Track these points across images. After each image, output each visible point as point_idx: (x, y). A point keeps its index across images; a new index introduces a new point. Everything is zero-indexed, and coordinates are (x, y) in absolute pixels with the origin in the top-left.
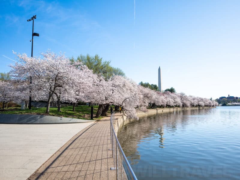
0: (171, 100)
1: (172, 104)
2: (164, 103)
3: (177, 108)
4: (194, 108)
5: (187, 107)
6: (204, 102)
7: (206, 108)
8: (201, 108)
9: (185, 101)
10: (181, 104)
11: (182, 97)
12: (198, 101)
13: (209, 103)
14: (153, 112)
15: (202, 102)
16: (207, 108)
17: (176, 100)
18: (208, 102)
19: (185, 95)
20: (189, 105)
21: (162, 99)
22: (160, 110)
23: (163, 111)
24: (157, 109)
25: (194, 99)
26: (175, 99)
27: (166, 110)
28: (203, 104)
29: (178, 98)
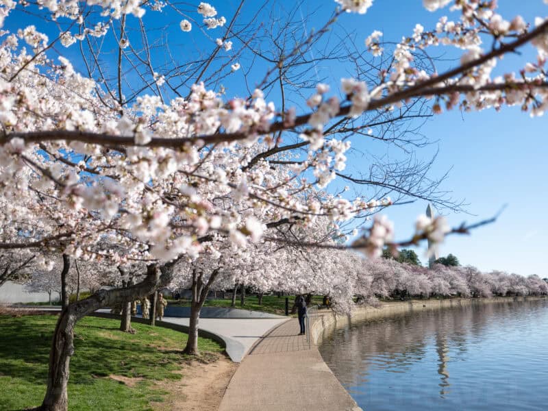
0: (442, 282)
1: (446, 290)
2: (425, 289)
3: (459, 300)
4: (501, 300)
5: (484, 297)
6: (527, 286)
7: (532, 299)
8: (520, 299)
9: (477, 285)
10: (468, 291)
11: (471, 275)
12: (512, 285)
13: (540, 287)
14: (402, 307)
15: (522, 287)
16: (536, 299)
17: (455, 282)
18: (537, 286)
19: (477, 271)
20: (488, 292)
21: (422, 282)
22: (417, 305)
23: (424, 306)
24: (411, 303)
25: (501, 280)
26: (452, 280)
27: (433, 304)
28: (525, 291)
29: (460, 278)
